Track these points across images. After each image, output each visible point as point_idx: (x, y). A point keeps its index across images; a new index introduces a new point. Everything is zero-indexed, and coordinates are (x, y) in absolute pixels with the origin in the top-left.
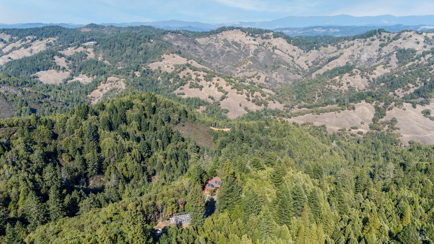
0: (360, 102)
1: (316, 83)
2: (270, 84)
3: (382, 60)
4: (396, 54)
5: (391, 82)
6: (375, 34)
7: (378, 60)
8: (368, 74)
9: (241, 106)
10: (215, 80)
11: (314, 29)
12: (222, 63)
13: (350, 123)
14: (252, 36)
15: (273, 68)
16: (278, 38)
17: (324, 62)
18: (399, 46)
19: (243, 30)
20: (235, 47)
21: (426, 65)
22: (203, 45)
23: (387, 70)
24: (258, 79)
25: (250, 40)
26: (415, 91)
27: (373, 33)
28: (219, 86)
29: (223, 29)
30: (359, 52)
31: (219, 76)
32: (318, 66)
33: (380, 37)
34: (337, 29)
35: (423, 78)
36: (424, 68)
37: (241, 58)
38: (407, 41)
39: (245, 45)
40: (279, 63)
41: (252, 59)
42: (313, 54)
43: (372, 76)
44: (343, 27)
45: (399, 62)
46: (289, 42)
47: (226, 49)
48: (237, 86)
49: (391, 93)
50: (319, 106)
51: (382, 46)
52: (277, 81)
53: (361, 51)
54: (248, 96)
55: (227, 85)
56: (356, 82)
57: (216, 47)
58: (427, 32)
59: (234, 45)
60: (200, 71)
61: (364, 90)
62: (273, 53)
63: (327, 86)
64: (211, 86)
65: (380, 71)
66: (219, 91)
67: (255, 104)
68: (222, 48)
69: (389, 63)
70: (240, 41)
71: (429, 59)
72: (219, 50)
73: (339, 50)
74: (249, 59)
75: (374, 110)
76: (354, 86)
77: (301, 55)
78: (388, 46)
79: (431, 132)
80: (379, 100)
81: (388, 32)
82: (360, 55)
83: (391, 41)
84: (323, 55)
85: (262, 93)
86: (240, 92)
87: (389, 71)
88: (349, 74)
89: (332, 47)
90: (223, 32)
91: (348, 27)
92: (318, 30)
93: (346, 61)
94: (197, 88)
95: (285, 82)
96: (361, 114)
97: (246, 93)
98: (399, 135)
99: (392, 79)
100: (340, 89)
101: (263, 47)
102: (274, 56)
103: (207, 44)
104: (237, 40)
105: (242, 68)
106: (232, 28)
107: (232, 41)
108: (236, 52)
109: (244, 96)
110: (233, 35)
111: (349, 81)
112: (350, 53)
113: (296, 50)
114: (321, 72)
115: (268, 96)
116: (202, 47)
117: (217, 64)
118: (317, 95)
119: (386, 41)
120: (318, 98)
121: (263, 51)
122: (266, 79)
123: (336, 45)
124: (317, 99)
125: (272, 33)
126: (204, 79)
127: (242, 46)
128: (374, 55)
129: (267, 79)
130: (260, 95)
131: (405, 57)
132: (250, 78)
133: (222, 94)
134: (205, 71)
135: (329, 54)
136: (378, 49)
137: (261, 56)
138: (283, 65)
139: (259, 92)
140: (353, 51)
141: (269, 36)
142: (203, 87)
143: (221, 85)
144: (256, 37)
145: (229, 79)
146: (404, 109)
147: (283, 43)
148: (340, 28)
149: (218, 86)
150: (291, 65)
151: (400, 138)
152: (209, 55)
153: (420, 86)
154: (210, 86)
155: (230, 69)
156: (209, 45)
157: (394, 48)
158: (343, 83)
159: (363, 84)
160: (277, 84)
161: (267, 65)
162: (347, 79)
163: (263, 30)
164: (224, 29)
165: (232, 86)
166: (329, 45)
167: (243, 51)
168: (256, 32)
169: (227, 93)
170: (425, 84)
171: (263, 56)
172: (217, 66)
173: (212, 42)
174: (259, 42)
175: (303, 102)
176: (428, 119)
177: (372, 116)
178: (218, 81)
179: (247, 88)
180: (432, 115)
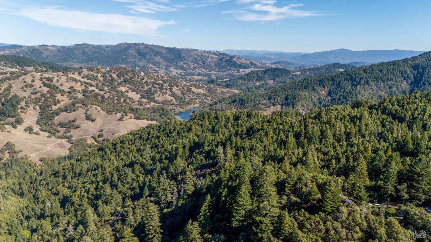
146: (9, 132)
151: (29, 159)
170: (3, 105)
176: (35, 135)
180: (35, 131)
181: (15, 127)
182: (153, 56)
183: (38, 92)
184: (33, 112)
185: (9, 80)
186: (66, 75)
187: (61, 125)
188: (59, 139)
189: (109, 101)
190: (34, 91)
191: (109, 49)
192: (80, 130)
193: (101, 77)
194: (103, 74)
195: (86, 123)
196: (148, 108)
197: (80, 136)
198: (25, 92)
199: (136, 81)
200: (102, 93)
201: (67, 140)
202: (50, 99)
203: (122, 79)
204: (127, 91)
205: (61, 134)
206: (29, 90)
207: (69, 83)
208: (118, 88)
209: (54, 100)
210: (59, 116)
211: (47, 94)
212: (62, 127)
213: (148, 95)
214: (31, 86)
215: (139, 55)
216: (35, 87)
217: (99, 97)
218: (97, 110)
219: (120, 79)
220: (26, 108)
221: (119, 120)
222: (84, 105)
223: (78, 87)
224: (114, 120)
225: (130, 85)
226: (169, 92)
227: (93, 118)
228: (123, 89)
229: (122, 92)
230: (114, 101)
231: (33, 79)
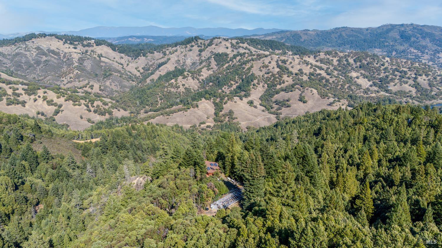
0: (201, 100)
1: (155, 87)
2: (106, 93)
3: (204, 64)
4: (214, 58)
5: (217, 81)
6: (193, 41)
7: (201, 63)
8: (197, 76)
9: (82, 118)
10: (40, 92)
11: (128, 38)
12: (40, 75)
13: (198, 119)
14: (71, 43)
15: (105, 76)
16: (101, 45)
17: (154, 67)
18: (214, 51)
19: (59, 37)
20: (53, 55)
21: (239, 65)
22: (9, 55)
23: (211, 72)
24: (92, 89)
25: (69, 48)
26: (237, 87)
27: (191, 40)
28: (49, 99)
29: (31, 37)
30: (183, 57)
31: (45, 88)
32: (150, 71)
33: (197, 44)
34: (150, 39)
35: (240, 76)
36: (239, 68)
37: (64, 68)
38: (219, 47)
39: (66, 53)
40: (110, 71)
41: (78, 68)
42: (142, 61)
43: (201, 77)
44: (155, 37)
45: (218, 65)
46: (114, 50)
47: (42, 58)
48: (72, 97)
49: (220, 91)
50: (166, 108)
51: (201, 51)
52: (113, 89)
53: (185, 56)
54: (88, 107)
55: (58, 97)
56: (190, 84)
57: (27, 56)
58: (232, 39)
59: (51, 54)
60: (17, 84)
61: (198, 90)
62: (100, 61)
63: (166, 90)
64: (37, 100)
65: (206, 73)
66: (49, 105)
67: (98, 114)
68: (36, 58)
69: (210, 66)
70: (57, 49)
71: (239, 61)
72: (33, 60)
73: (166, 56)
74: (74, 68)
75: (213, 105)
76: (189, 87)
77: (130, 62)
78: (206, 51)
79: (258, 117)
80: (215, 96)
81: (202, 39)
82: (184, 59)
83: (207, 47)
84: (151, 61)
85: (103, 101)
86: (77, 103)
87: (212, 73)
88: (182, 77)
89: (158, 53)
90: (33, 40)
91: (160, 36)
92: (133, 40)
93: (174, 66)
94: (18, 104)
95: (121, 90)
96: (204, 110)
97: (84, 104)
98: (238, 123)
99: (217, 79)
100: (178, 91)
101: (87, 56)
102: (102, 64)
103: (14, 53)
104: (53, 48)
105: (69, 78)
106: (44, 35)
107: (47, 49)
108: (55, 61)
109: (83, 107)
110: (47, 42)
111: (184, 83)
112: (176, 59)
113: (123, 57)
114: (155, 77)
115: (110, 104)
116: (8, 57)
117: (33, 76)
118: (159, 99)
119: (203, 47)
120: (160, 101)
121: (88, 59)
122: (100, 88)
123: (161, 52)
124: (160, 103)
125: (94, 41)
126: (25, 93)
127: (62, 55)
128: (196, 60)
129: (102, 88)
130: (102, 104)
131: (221, 60)
132: (81, 88)
133: (53, 108)
134: (22, 84)
135: (157, 60)
136: (198, 54)
137: (88, 65)
138: (115, 72)
139: (100, 101)
140: (178, 56)
141: (90, 43)
142: (25, 102)
143: (51, 98)
144: (76, 45)
145: (57, 90)
146: (235, 102)
147: (108, 51)
148: (153, 37)
149: (47, 100)
150: (123, 72)
151: (239, 125)
152: (20, 66)
153: (239, 82)
154: (35, 100)
155: (53, 80)
156: (17, 54)
157: (210, 53)
158: (179, 85)
159: (196, 85)
160: (114, 92)
161: (97, 73)
162: (182, 82)
163: (82, 37)
164: (33, 36)
165: (65, 98)
166: (155, 52)
167: (64, 60)
168: (74, 39)
169: (60, 106)
170: (242, 81)
171: (90, 65)
172: (34, 78)
173: (22, 51)
174: (80, 50)
175: (147, 107)
176: (253, 107)
177: (213, 111)
178: (44, 93)
179: (84, 98)
180: (255, 104)
181: (242, 99)
182: (420, 39)
183: (271, 72)
184: (261, 89)
185: (253, 61)
186: (301, 58)
187: (277, 102)
188: (270, 114)
189: (333, 86)
190: (268, 71)
191: (369, 31)
192: (289, 109)
193: (336, 61)
194: (340, 58)
195: (297, 103)
196: (373, 97)
197: (288, 114)
198: (261, 71)
199: (373, 67)
200: (328, 77)
201: (276, 116)
202: (278, 79)
203: (358, 64)
204: (357, 78)
205: (273, 110)
206: (264, 70)
207: (300, 65)
208: (349, 73)
209: (280, 80)
210: (278, 95)
211: (276, 74)
212: (277, 104)
213: (382, 84)
214: (267, 66)
215: (402, 38)
216: (269, 67)
217: (324, 81)
218: (312, 93)
219: (356, 64)
220: (257, 85)
221: (329, 105)
222: (302, 87)
223: (307, 70)
224: (324, 105)
225: (364, 70)
226: (411, 82)
227: (305, 99)
228: (354, 74)
229: (351, 78)
230: (337, 86)
231: (271, 60)
